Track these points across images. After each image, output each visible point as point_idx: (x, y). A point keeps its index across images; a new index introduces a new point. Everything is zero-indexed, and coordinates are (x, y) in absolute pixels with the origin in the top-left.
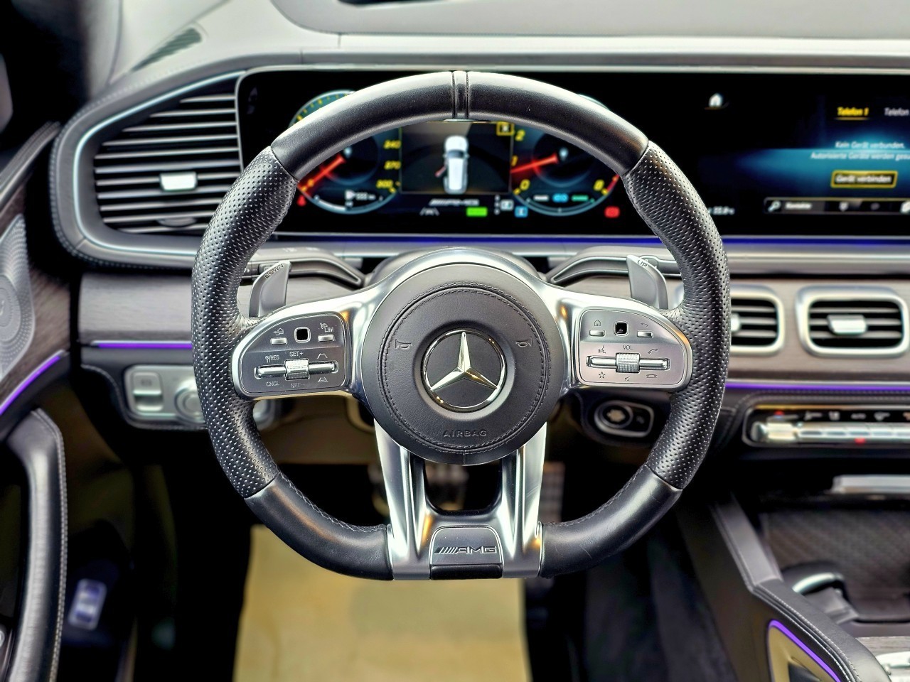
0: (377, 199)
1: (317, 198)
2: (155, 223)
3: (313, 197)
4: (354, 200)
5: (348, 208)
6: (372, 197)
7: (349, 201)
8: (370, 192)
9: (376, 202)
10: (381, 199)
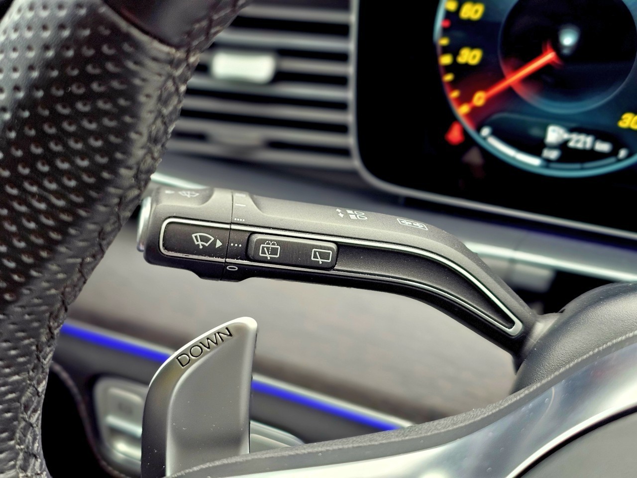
0: (614, 153)
1: (486, 131)
2: (201, 137)
3: (478, 129)
4: (563, 146)
5: (548, 162)
6: (603, 147)
7: (552, 147)
8: (600, 136)
9: (612, 160)
10: (623, 153)
